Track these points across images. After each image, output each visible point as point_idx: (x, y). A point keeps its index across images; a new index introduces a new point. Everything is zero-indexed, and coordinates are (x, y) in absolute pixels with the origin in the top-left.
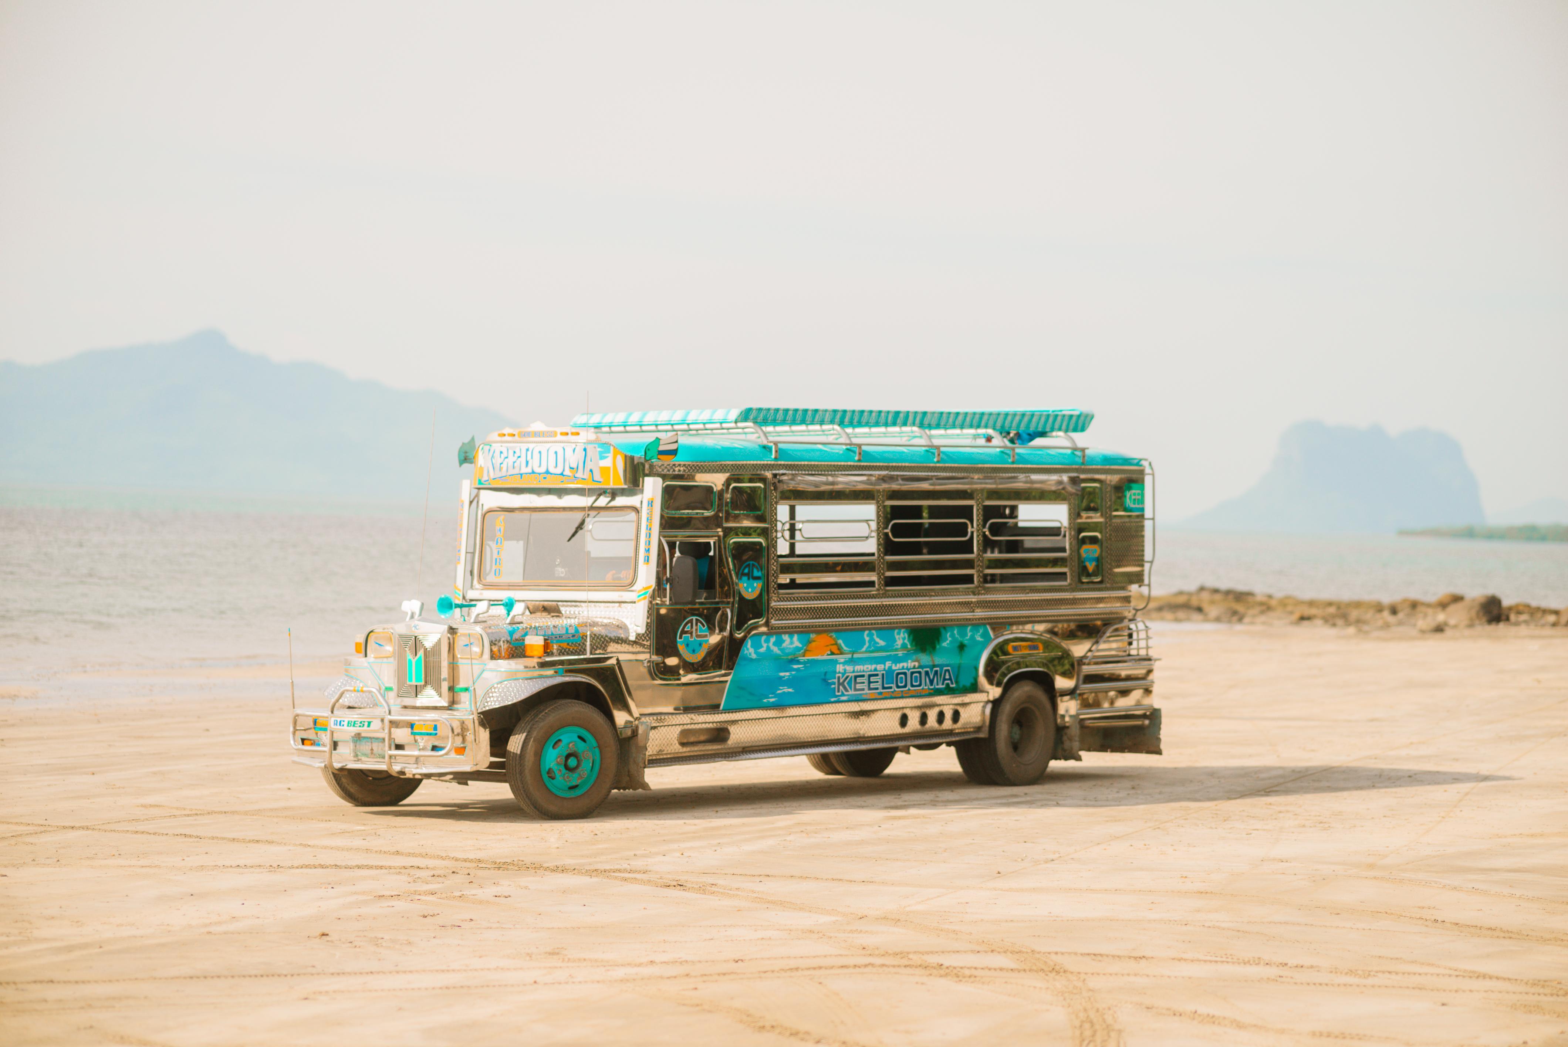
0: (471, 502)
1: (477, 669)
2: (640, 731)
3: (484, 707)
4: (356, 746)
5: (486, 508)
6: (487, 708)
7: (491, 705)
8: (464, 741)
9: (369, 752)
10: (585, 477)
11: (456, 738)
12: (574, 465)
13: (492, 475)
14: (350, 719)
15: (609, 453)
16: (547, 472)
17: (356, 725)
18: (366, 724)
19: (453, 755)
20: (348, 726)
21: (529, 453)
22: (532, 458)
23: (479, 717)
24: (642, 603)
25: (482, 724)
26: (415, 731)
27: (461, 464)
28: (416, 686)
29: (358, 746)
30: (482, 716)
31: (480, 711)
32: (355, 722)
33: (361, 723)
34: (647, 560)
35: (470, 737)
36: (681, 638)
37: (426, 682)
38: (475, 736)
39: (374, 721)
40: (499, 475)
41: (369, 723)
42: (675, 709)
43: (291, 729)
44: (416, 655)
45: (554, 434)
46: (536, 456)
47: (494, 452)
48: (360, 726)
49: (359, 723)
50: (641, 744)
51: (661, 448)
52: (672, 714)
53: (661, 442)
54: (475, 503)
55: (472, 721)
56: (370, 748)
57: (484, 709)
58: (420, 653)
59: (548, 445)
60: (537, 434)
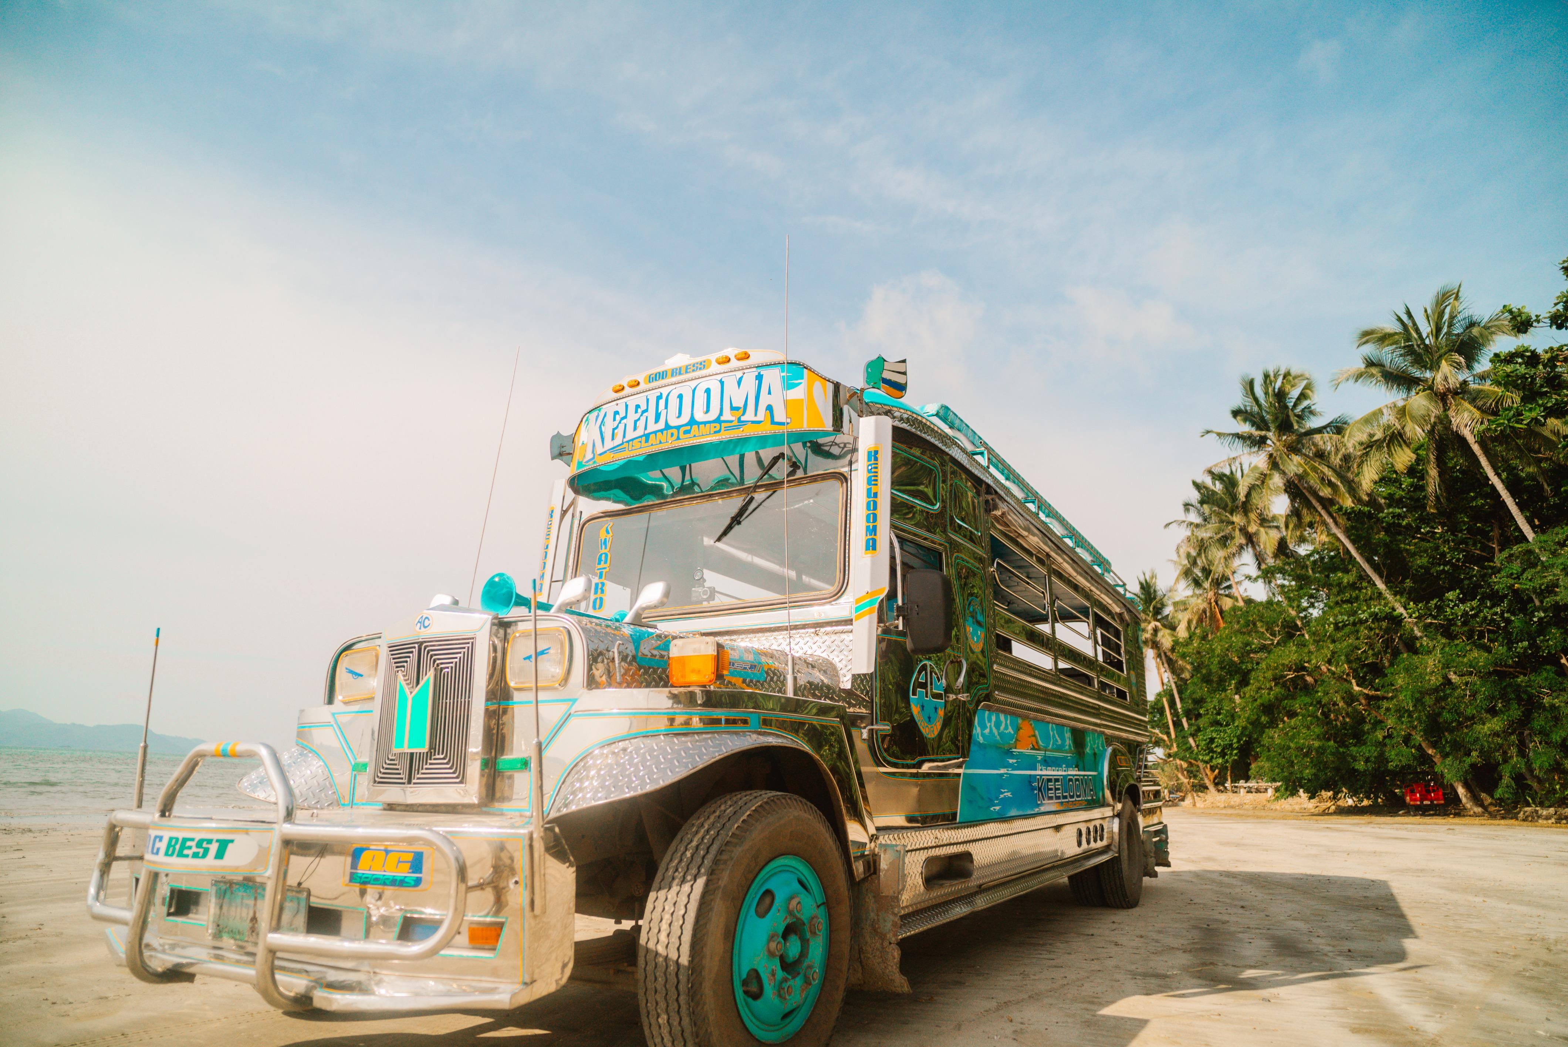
0: (564, 513)
1: (551, 713)
2: (884, 865)
3: (566, 806)
4: (221, 907)
5: (585, 517)
6: (573, 808)
7: (584, 798)
8: (499, 903)
9: (247, 925)
10: (758, 418)
11: (474, 896)
12: (739, 403)
13: (599, 449)
14: (174, 834)
15: (802, 379)
16: (692, 421)
17: (186, 852)
18: (214, 848)
19: (461, 952)
20: (166, 854)
21: (662, 403)
22: (666, 407)
23: (546, 829)
24: (866, 618)
25: (557, 850)
26: (363, 870)
27: (553, 459)
28: (412, 754)
29: (225, 908)
30: (557, 830)
31: (553, 815)
32: (185, 840)
33: (199, 844)
34: (872, 545)
35: (517, 896)
36: (914, 694)
37: (432, 747)
38: (533, 892)
39: (238, 838)
40: (609, 444)
41: (223, 845)
42: (910, 819)
43: (101, 856)
44: (418, 683)
45: (703, 365)
46: (674, 402)
47: (605, 415)
48: (196, 855)
49: (193, 844)
50: (887, 891)
51: (887, 375)
52: (903, 828)
53: (886, 365)
54: (569, 515)
55: (526, 842)
56: (251, 914)
57: (565, 811)
58: (425, 678)
59: (693, 384)
60: (676, 372)
